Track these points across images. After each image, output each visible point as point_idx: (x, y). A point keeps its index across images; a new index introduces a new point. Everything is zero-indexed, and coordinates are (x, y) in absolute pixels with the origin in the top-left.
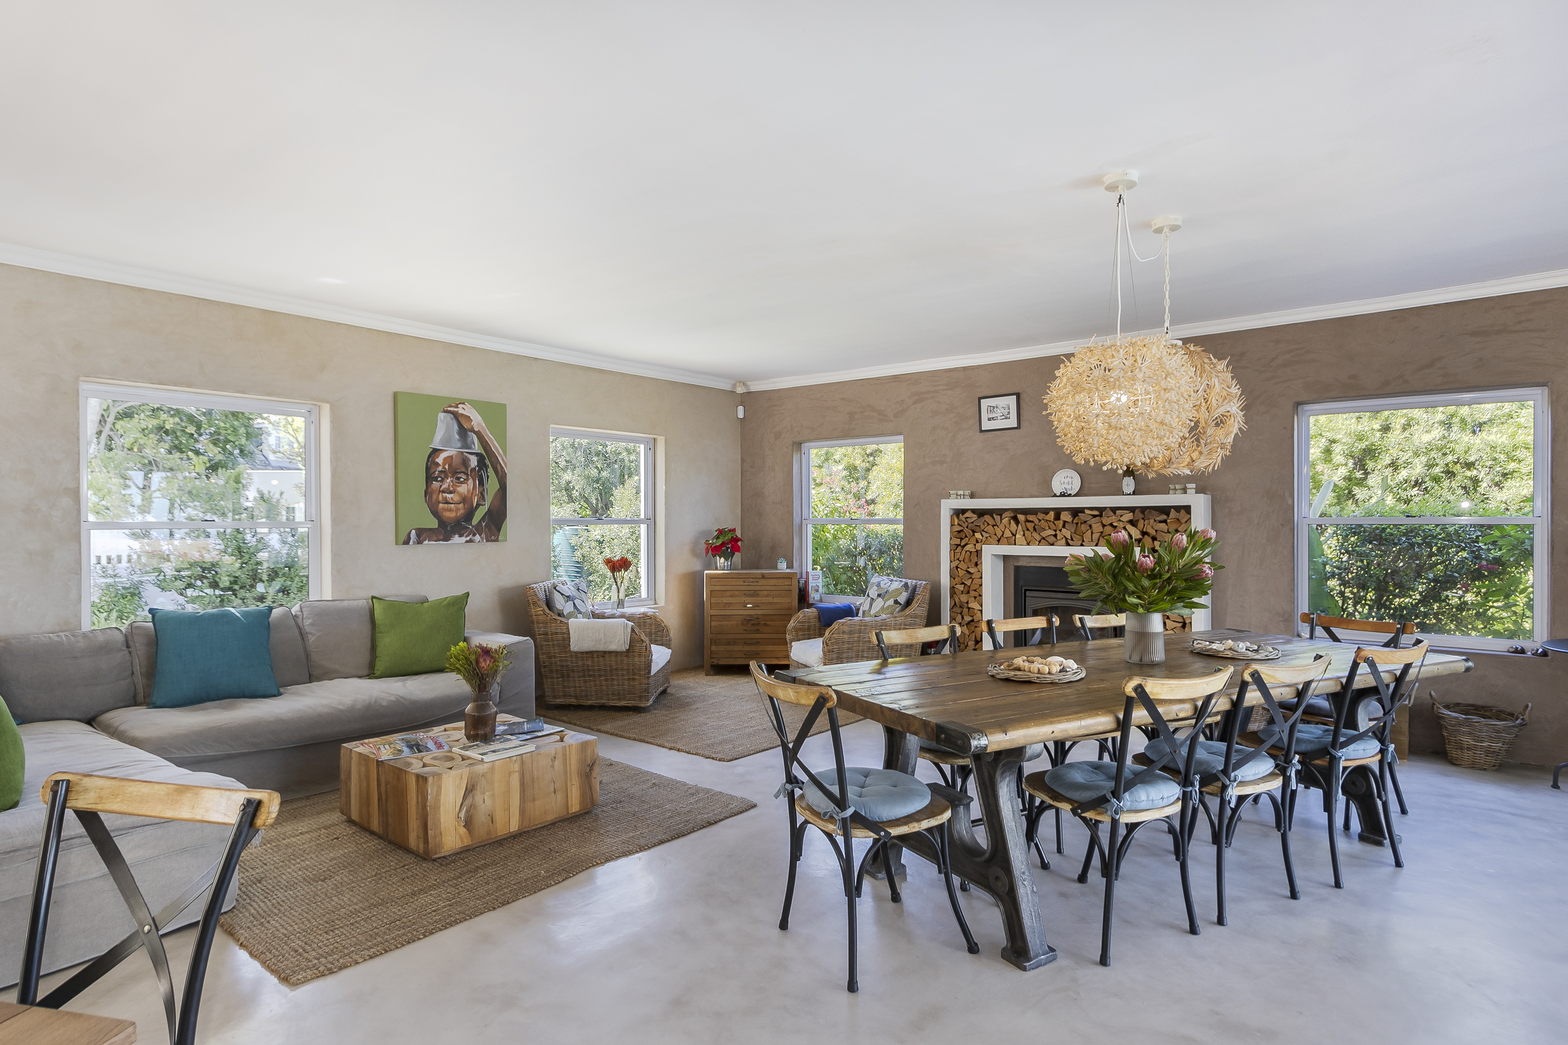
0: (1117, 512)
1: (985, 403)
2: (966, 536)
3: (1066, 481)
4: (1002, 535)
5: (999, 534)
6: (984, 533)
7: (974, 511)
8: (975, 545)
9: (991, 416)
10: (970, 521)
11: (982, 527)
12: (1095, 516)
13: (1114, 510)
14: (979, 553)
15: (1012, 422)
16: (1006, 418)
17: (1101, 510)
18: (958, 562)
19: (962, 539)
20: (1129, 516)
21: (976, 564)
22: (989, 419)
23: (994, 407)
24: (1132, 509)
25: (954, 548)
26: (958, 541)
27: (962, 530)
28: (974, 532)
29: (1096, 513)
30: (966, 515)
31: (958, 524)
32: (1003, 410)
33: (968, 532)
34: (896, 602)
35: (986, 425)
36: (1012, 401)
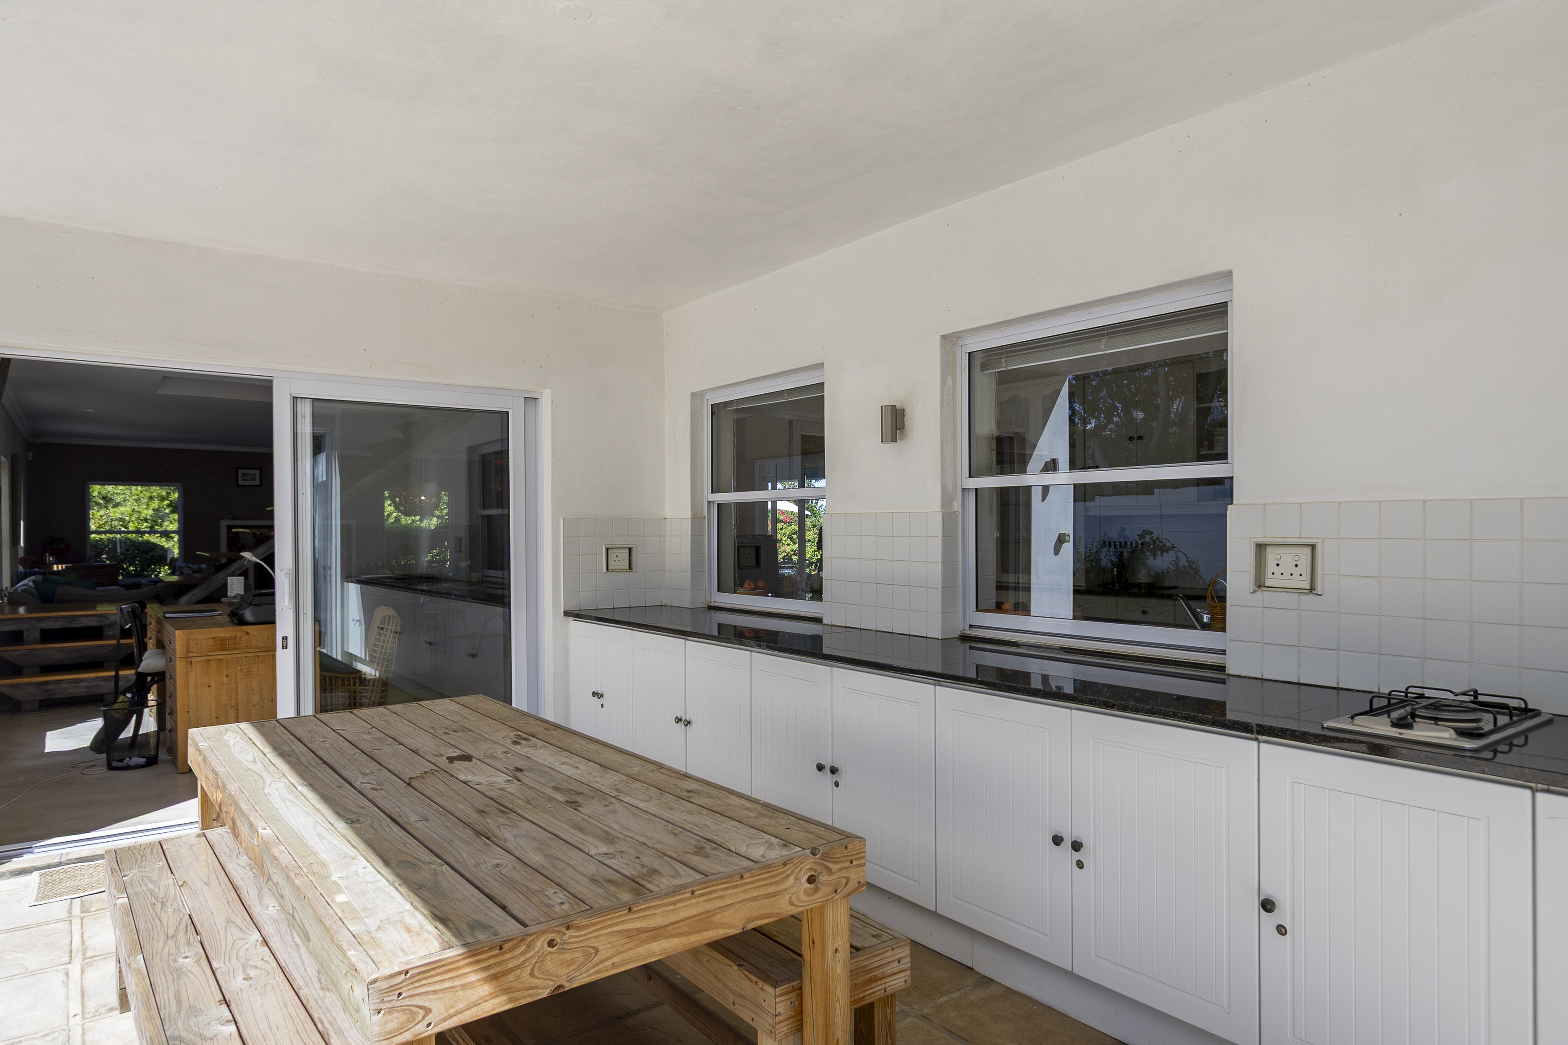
1: (240, 472)
9: (245, 478)
15: (257, 482)
16: (254, 480)
22: (243, 480)
23: (246, 474)
32: (251, 476)
35: (241, 483)
36: (257, 472)
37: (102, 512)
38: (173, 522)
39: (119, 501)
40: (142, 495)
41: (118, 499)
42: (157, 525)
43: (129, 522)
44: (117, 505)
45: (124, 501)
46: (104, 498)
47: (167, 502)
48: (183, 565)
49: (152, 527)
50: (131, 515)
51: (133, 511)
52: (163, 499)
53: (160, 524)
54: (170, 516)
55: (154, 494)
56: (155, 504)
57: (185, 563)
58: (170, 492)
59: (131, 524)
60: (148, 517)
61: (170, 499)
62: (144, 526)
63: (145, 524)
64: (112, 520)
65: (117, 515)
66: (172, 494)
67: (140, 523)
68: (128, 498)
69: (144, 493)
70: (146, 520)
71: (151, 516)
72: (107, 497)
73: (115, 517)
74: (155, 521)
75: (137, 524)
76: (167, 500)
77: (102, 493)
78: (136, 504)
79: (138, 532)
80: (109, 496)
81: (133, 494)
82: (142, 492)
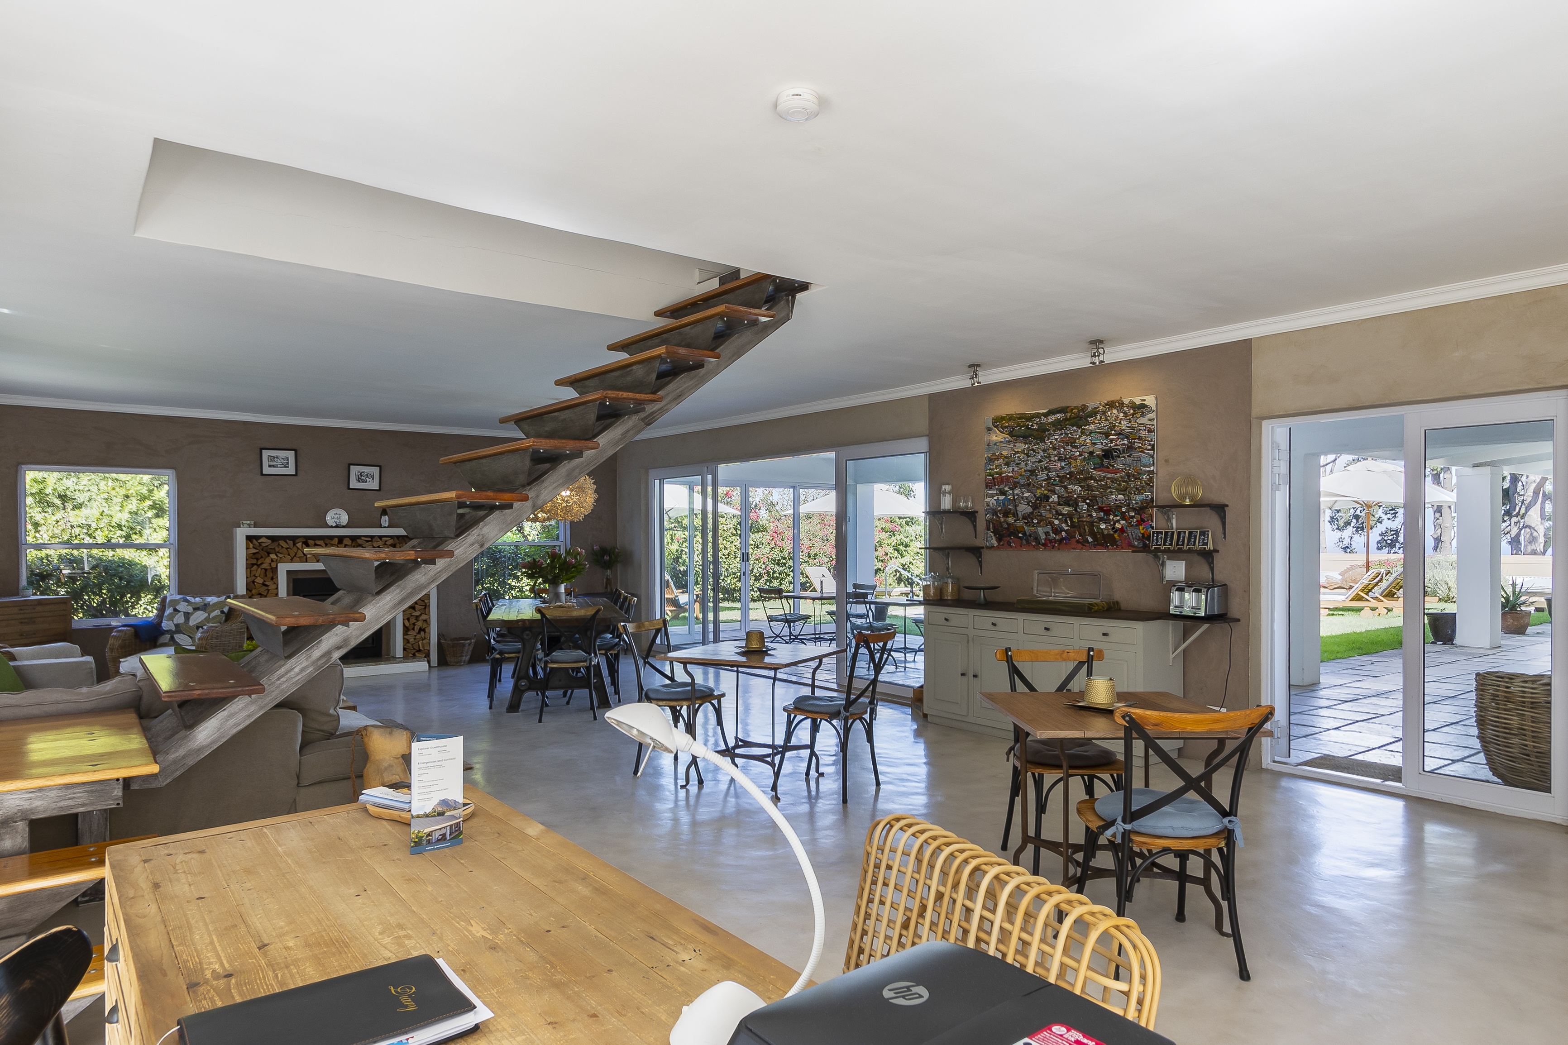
0: (383, 538)
1: (266, 454)
2: (262, 557)
3: (336, 516)
4: (295, 556)
5: (292, 554)
6: (279, 555)
7: (268, 537)
8: (270, 564)
9: (272, 463)
10: (264, 545)
11: (277, 549)
12: (367, 541)
13: (381, 537)
14: (275, 570)
15: (291, 470)
16: (285, 467)
17: (372, 537)
18: (254, 578)
19: (257, 559)
20: (390, 542)
21: (272, 579)
22: (270, 466)
23: (274, 457)
24: (391, 537)
25: (249, 566)
26: (254, 561)
27: (257, 553)
28: (269, 553)
29: (370, 539)
30: (261, 540)
31: (254, 548)
32: (282, 461)
33: (264, 554)
34: (222, 612)
35: (267, 470)
36: (291, 455)
37: (59, 515)
38: (157, 530)
39: (82, 501)
40: (113, 493)
41: (81, 498)
42: (136, 533)
43: (96, 529)
44: (78, 507)
45: (90, 500)
46: (63, 498)
47: (148, 503)
48: (179, 597)
49: (128, 537)
50: (98, 520)
51: (101, 515)
52: (143, 498)
53: (140, 532)
54: (153, 521)
55: (130, 492)
56: (133, 505)
57: (179, 594)
58: (153, 490)
59: (99, 532)
60: (123, 523)
61: (153, 498)
62: (117, 537)
63: (119, 533)
64: (72, 527)
65: (79, 519)
66: (155, 491)
67: (111, 531)
68: (94, 497)
69: (117, 489)
70: (120, 527)
71: (127, 521)
72: (66, 496)
73: (76, 523)
74: (132, 529)
75: (107, 532)
76: (149, 500)
77: (59, 489)
78: (106, 505)
79: (109, 545)
80: (68, 493)
81: (101, 491)
82: (114, 489)
